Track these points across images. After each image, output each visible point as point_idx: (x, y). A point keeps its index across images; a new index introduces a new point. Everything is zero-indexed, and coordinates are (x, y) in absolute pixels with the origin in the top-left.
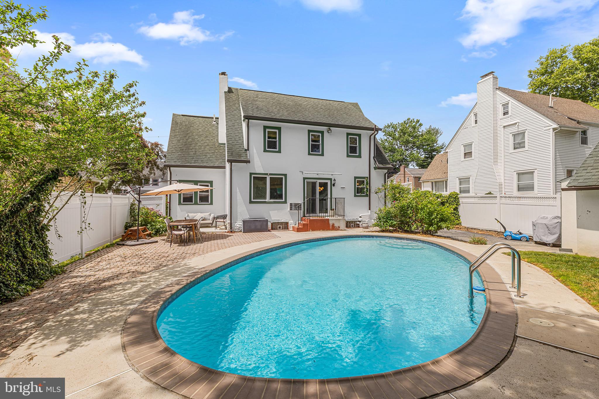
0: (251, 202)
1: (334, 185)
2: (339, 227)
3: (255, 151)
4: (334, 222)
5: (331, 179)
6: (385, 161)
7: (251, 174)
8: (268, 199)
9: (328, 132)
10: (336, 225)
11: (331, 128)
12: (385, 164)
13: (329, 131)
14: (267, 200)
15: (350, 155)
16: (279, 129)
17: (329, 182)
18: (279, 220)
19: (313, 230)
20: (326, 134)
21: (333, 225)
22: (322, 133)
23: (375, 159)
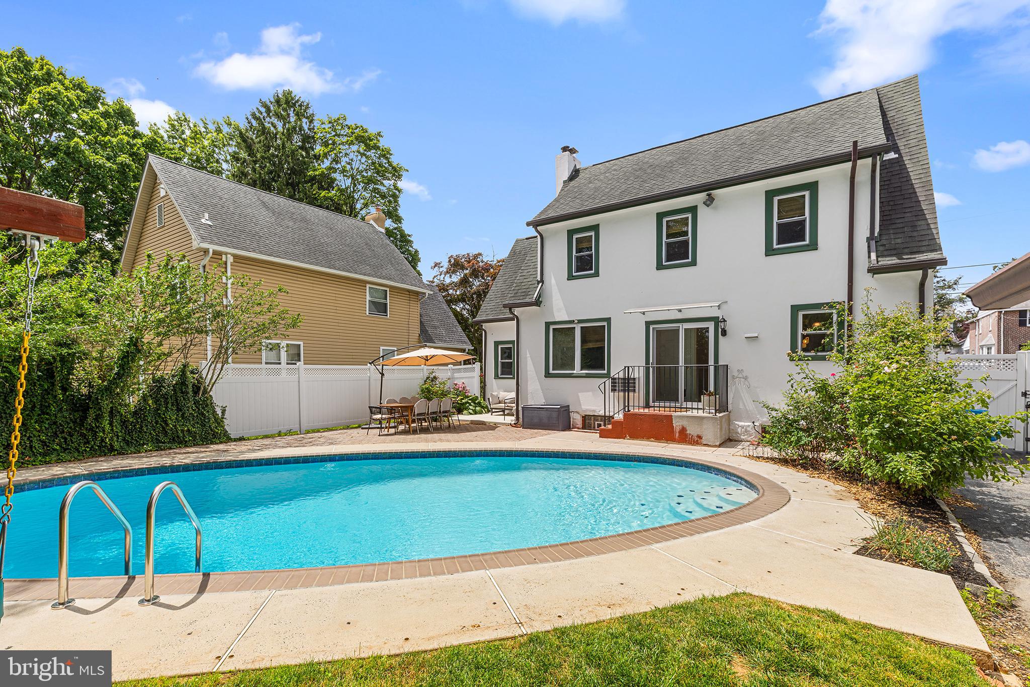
0: (548, 375)
1: (724, 333)
2: (700, 437)
3: (553, 281)
4: (685, 423)
5: (716, 320)
6: (920, 244)
7: (548, 325)
8: (577, 370)
9: (708, 206)
10: (692, 430)
11: (715, 192)
12: (912, 253)
13: (709, 202)
14: (575, 372)
15: (779, 249)
16: (596, 228)
17: (711, 326)
18: (594, 411)
19: (634, 436)
20: (702, 212)
21: (683, 430)
22: (693, 210)
23: (873, 243)
